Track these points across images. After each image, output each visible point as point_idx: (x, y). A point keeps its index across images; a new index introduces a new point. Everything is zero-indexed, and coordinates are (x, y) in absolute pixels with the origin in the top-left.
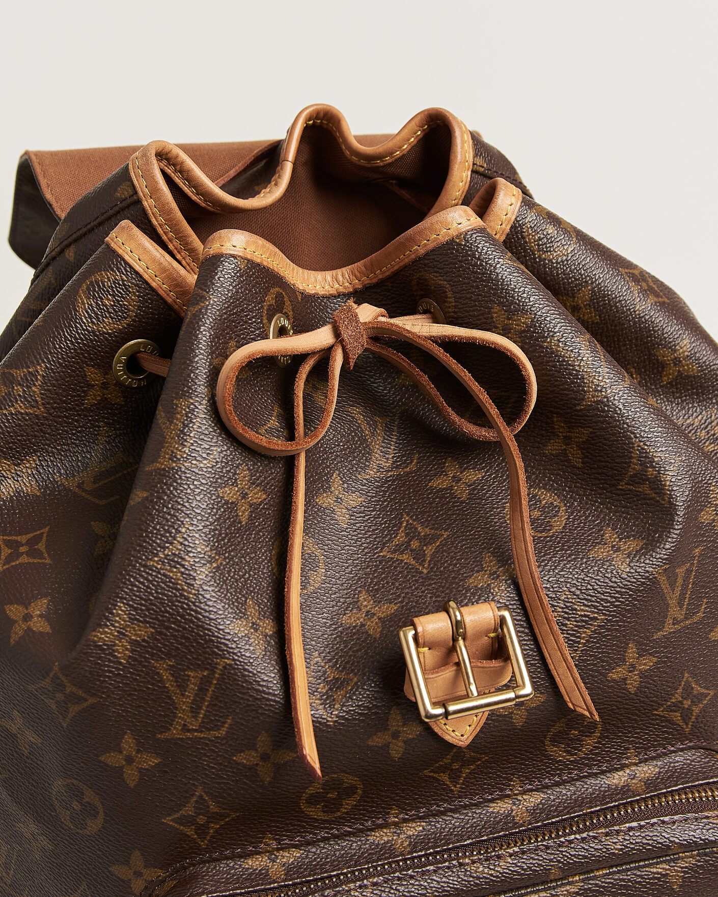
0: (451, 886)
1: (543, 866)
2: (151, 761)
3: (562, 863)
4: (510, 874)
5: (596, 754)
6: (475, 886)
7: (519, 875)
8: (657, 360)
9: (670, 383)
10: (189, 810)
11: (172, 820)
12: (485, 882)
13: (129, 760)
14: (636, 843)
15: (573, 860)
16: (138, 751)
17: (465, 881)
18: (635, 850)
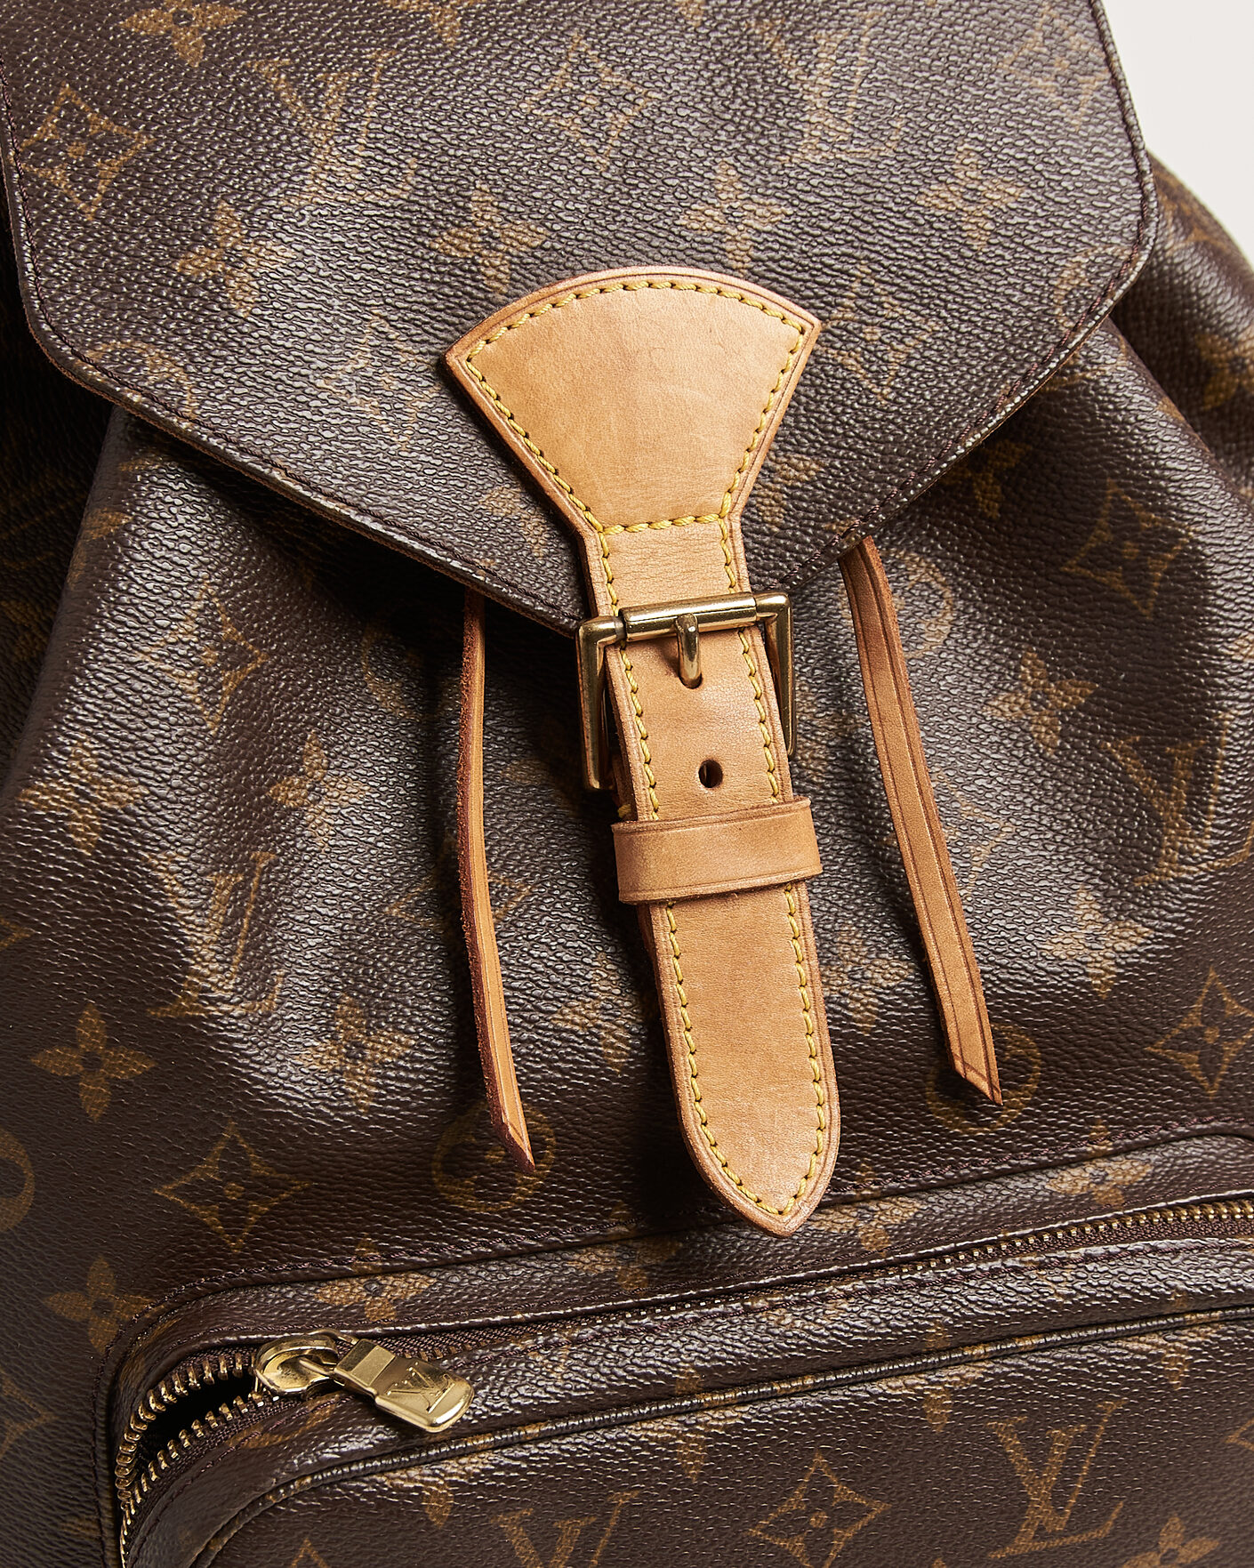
0: (730, 1349)
1: (912, 1319)
2: (133, 1065)
3: (950, 1314)
4: (846, 1332)
5: (1029, 1128)
6: (776, 1352)
7: (864, 1335)
8: (1199, 358)
9: (1219, 409)
10: (209, 1170)
11: (174, 1191)
12: (797, 1345)
13: (92, 1062)
14: (1100, 1285)
15: (972, 1310)
16: (110, 1044)
17: (756, 1340)
18: (1097, 1299)
